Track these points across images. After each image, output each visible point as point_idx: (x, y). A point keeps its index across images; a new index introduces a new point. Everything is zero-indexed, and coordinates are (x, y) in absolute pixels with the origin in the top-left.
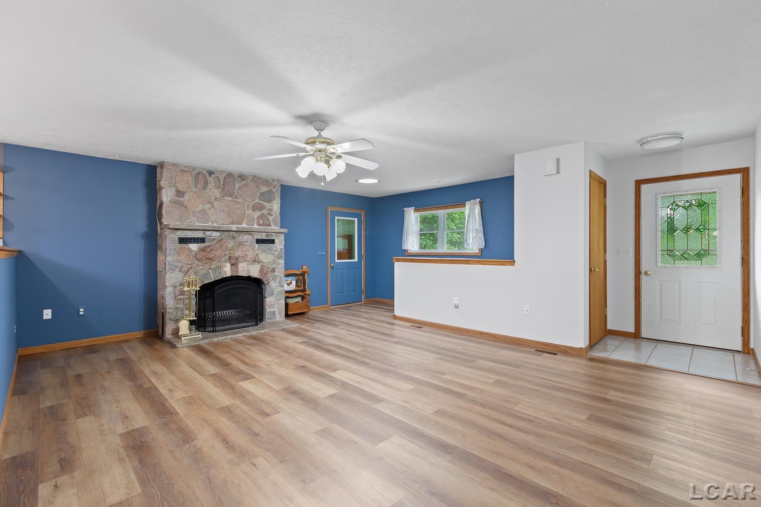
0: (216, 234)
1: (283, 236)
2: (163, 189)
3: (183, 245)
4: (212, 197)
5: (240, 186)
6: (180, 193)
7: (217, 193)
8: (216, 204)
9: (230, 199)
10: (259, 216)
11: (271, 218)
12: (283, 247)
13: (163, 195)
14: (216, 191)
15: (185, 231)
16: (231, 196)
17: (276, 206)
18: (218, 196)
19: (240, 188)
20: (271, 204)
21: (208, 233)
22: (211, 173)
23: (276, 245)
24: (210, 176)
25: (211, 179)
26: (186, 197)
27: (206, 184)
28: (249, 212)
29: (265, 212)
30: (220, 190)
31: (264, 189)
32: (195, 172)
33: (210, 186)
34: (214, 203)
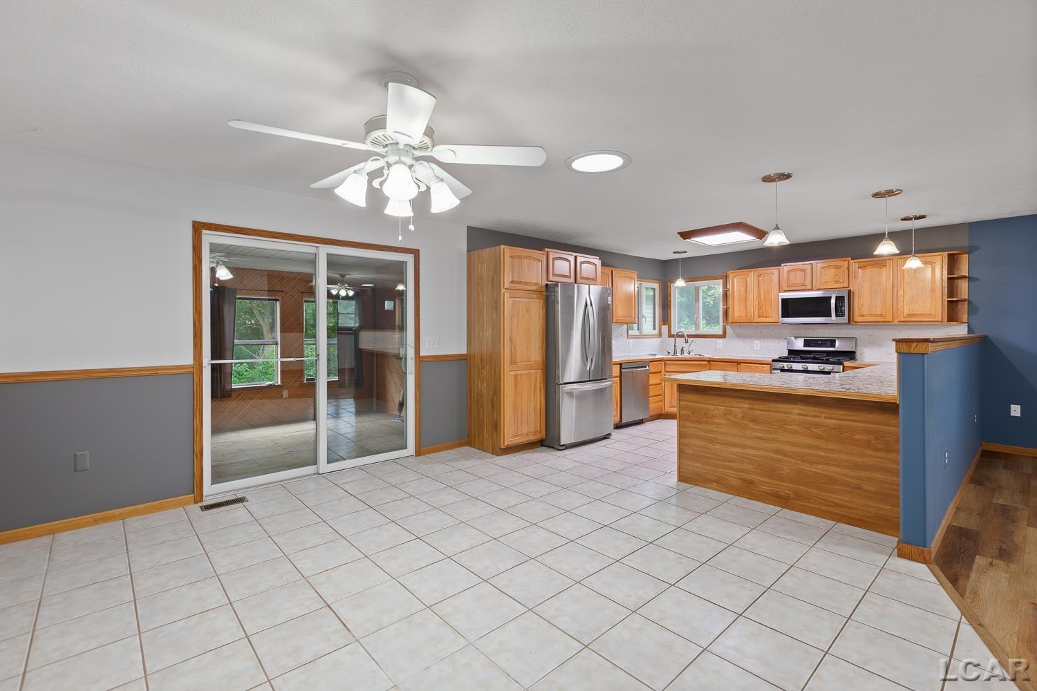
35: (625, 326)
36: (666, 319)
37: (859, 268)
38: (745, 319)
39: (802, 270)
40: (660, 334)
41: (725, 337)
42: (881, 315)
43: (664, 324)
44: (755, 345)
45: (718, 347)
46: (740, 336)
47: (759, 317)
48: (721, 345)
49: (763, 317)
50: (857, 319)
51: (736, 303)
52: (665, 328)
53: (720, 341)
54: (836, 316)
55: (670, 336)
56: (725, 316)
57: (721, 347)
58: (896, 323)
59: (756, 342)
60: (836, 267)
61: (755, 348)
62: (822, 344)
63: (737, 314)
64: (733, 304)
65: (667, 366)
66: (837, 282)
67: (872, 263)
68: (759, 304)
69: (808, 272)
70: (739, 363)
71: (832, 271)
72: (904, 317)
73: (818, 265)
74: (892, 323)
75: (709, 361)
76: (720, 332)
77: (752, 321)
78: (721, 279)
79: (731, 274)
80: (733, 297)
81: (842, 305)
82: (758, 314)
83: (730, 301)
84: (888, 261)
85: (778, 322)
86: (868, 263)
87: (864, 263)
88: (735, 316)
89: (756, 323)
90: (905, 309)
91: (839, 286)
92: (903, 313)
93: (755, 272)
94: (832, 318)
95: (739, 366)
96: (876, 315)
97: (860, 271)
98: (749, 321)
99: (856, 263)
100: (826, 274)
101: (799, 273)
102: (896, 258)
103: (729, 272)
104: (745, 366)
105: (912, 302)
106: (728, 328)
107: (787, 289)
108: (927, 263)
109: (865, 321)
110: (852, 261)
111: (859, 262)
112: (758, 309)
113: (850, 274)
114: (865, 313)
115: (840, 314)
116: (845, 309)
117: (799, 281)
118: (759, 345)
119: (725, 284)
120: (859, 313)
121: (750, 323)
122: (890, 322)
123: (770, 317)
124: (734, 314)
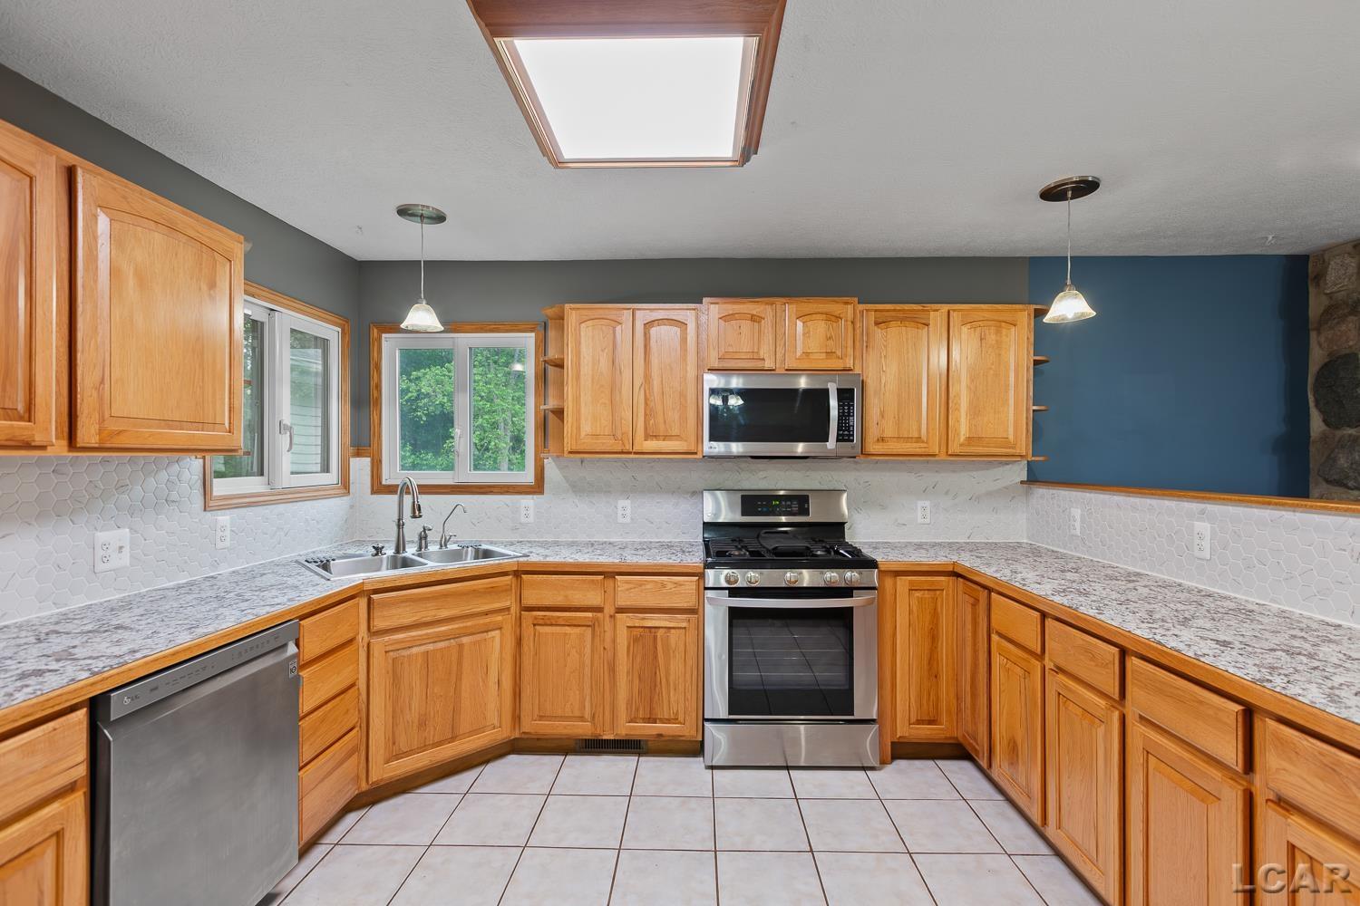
35: (194, 464)
36: (363, 441)
37: (877, 324)
38: (609, 444)
39: (755, 319)
40: (345, 484)
41: (541, 492)
42: (919, 439)
43: (358, 454)
44: (620, 512)
45: (523, 520)
46: (578, 488)
47: (647, 437)
48: (531, 512)
49: (656, 437)
50: (872, 447)
51: (586, 397)
52: (360, 467)
53: (527, 501)
54: (838, 440)
55: (379, 488)
56: (541, 434)
57: (531, 519)
58: (943, 457)
59: (625, 506)
60: (833, 318)
61: (621, 520)
62: (781, 506)
63: (586, 428)
64: (577, 399)
65: (376, 613)
66: (829, 354)
67: (900, 315)
68: (646, 404)
69: (767, 324)
70: (609, 574)
71: (820, 327)
72: (961, 445)
73: (790, 309)
74: (937, 458)
75: (517, 574)
76: (528, 477)
77: (628, 447)
78: (532, 331)
79: (573, 313)
80: (578, 377)
81: (849, 412)
82: (646, 429)
83: (569, 391)
84: (932, 313)
85: (696, 453)
86: (893, 314)
87: (886, 314)
88: (583, 434)
89: (635, 453)
90: (963, 428)
91: (838, 364)
92: (958, 435)
93: (638, 313)
94: (831, 444)
95: (609, 583)
96: (908, 439)
97: (878, 333)
98: (619, 449)
99: (869, 312)
100: (809, 332)
101: (746, 325)
102: (945, 308)
103: (567, 306)
104: (627, 582)
105: (975, 411)
106: (550, 467)
107: (716, 365)
108: (1000, 324)
109: (889, 452)
110: (861, 307)
111: (876, 311)
112: (646, 415)
113: (858, 337)
114: (889, 433)
115: (845, 435)
116: (855, 421)
117: (745, 346)
118: (628, 511)
119: (542, 345)
120: (873, 432)
121: (622, 453)
122: (934, 455)
123: (678, 437)
124: (579, 428)
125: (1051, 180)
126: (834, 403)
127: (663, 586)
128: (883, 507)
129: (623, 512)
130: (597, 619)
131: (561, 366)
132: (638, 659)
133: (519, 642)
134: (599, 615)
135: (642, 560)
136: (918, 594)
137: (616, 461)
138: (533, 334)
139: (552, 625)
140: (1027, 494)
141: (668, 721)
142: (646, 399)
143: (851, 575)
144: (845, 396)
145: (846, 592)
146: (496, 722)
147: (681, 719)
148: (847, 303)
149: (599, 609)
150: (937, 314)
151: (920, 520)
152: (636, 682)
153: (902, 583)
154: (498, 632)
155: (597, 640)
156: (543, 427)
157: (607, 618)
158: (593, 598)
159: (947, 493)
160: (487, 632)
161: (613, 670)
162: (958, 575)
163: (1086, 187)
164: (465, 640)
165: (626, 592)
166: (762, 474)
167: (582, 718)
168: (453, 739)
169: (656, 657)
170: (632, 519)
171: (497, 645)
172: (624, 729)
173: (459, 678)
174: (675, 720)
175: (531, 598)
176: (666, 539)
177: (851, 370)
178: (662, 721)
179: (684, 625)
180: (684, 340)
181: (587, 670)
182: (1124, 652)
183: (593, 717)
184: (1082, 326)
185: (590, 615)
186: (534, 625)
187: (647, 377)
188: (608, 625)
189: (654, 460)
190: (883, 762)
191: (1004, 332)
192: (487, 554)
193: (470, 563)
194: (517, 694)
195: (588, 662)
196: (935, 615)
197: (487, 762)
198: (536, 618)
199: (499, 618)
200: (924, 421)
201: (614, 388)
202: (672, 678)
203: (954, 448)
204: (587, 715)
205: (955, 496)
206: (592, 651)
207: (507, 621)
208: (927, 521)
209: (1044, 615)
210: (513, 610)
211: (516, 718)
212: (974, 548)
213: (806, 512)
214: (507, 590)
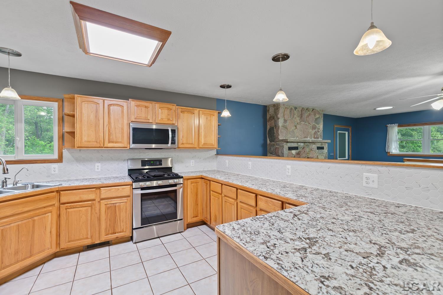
0: (302, 144)
1: (327, 144)
2: (280, 119)
3: (290, 151)
4: (296, 123)
5: (307, 116)
6: (285, 121)
7: (298, 120)
8: (298, 126)
9: (303, 123)
10: (314, 133)
11: (319, 134)
12: (327, 151)
13: (279, 123)
14: (298, 118)
15: (291, 143)
16: (304, 121)
17: (321, 126)
18: (299, 122)
19: (308, 117)
20: (319, 125)
21: (299, 144)
22: (296, 108)
23: (324, 150)
24: (295, 110)
25: (296, 112)
26: (288, 123)
27: (294, 114)
28: (311, 130)
29: (316, 130)
30: (299, 118)
31: (317, 116)
32: (290, 108)
33: (295, 116)
34: (297, 126)
37: (181, 112)
38: (95, 144)
39: (146, 107)
41: (61, 162)
42: (192, 144)
44: (96, 167)
45: (53, 173)
46: (78, 160)
47: (109, 142)
48: (57, 169)
49: (112, 142)
50: (180, 146)
53: (54, 166)
56: (61, 140)
57: (57, 172)
58: (198, 148)
59: (98, 166)
60: (169, 109)
61: (96, 170)
62: (154, 163)
63: (85, 139)
64: (81, 129)
66: (169, 119)
67: (187, 110)
69: (150, 109)
70: (99, 188)
71: (166, 112)
72: (202, 145)
73: (157, 105)
74: (196, 149)
75: (58, 191)
76: (56, 156)
77: (102, 145)
78: (56, 101)
79: (79, 99)
80: (81, 121)
81: (174, 136)
82: (109, 139)
83: (77, 126)
84: (195, 111)
85: (127, 147)
86: (185, 110)
87: (184, 109)
88: (83, 141)
89: (105, 147)
90: (202, 141)
91: (171, 122)
92: (202, 143)
93: (105, 101)
94: (170, 145)
95: (98, 190)
96: (190, 144)
97: (182, 114)
98: (99, 146)
99: (180, 109)
100: (163, 113)
101: (143, 109)
102: (198, 109)
103: (76, 95)
104: (105, 190)
105: (205, 137)
106: (65, 153)
107: (134, 120)
108: (211, 115)
109: (184, 147)
110: (177, 107)
111: (181, 108)
112: (109, 135)
113: (176, 115)
114: (184, 142)
115: (173, 142)
116: (176, 138)
117: (143, 115)
118: (100, 168)
119: (61, 108)
120: (181, 142)
121: (100, 147)
122: (196, 148)
123: (120, 142)
124: (82, 139)
125: (222, 84)
126: (170, 133)
127: (118, 189)
128: (182, 162)
129: (97, 168)
130: (93, 203)
131: (73, 116)
132: (109, 214)
133: (59, 216)
134: (94, 202)
135: (111, 182)
136: (193, 184)
137: (94, 150)
138: (57, 103)
139: (74, 208)
140: (217, 157)
141: (120, 232)
142: (109, 130)
143: (176, 181)
144: (173, 131)
145: (175, 185)
146: (49, 246)
147: (125, 230)
148: (173, 105)
149: (94, 200)
150: (197, 111)
151: (192, 165)
152: (108, 222)
153: (189, 181)
154: (50, 214)
155: (93, 210)
156: (62, 137)
157: (97, 203)
158: (92, 196)
159: (198, 158)
160: (45, 214)
161: (99, 219)
162: (202, 178)
163: (229, 87)
164: (36, 218)
165: (105, 193)
166: (147, 154)
167: (87, 238)
168: (30, 256)
169: (116, 212)
170: (101, 170)
171: (50, 218)
172: (104, 239)
173: (33, 232)
174: (123, 231)
175: (64, 199)
176: (114, 176)
177: (174, 124)
178: (118, 233)
179: (125, 201)
180: (123, 112)
181: (89, 221)
182: (237, 189)
183: (92, 237)
184: (228, 118)
185: (90, 202)
186: (66, 209)
187: (109, 123)
188: (97, 205)
189: (110, 150)
190: (185, 230)
191: (212, 117)
192: (38, 186)
193: (30, 190)
194: (58, 235)
195: (89, 219)
196: (197, 189)
197: (44, 263)
198: (67, 206)
199: (51, 208)
200: (193, 139)
201: (97, 125)
202: (121, 219)
203: (201, 146)
204: (89, 236)
205: (200, 159)
206: (91, 214)
207: (54, 210)
208: (194, 165)
209: (222, 184)
210: (56, 205)
211: (58, 244)
212: (205, 172)
213: (161, 164)
214: (53, 198)
